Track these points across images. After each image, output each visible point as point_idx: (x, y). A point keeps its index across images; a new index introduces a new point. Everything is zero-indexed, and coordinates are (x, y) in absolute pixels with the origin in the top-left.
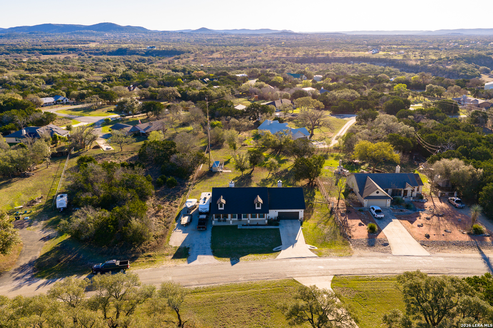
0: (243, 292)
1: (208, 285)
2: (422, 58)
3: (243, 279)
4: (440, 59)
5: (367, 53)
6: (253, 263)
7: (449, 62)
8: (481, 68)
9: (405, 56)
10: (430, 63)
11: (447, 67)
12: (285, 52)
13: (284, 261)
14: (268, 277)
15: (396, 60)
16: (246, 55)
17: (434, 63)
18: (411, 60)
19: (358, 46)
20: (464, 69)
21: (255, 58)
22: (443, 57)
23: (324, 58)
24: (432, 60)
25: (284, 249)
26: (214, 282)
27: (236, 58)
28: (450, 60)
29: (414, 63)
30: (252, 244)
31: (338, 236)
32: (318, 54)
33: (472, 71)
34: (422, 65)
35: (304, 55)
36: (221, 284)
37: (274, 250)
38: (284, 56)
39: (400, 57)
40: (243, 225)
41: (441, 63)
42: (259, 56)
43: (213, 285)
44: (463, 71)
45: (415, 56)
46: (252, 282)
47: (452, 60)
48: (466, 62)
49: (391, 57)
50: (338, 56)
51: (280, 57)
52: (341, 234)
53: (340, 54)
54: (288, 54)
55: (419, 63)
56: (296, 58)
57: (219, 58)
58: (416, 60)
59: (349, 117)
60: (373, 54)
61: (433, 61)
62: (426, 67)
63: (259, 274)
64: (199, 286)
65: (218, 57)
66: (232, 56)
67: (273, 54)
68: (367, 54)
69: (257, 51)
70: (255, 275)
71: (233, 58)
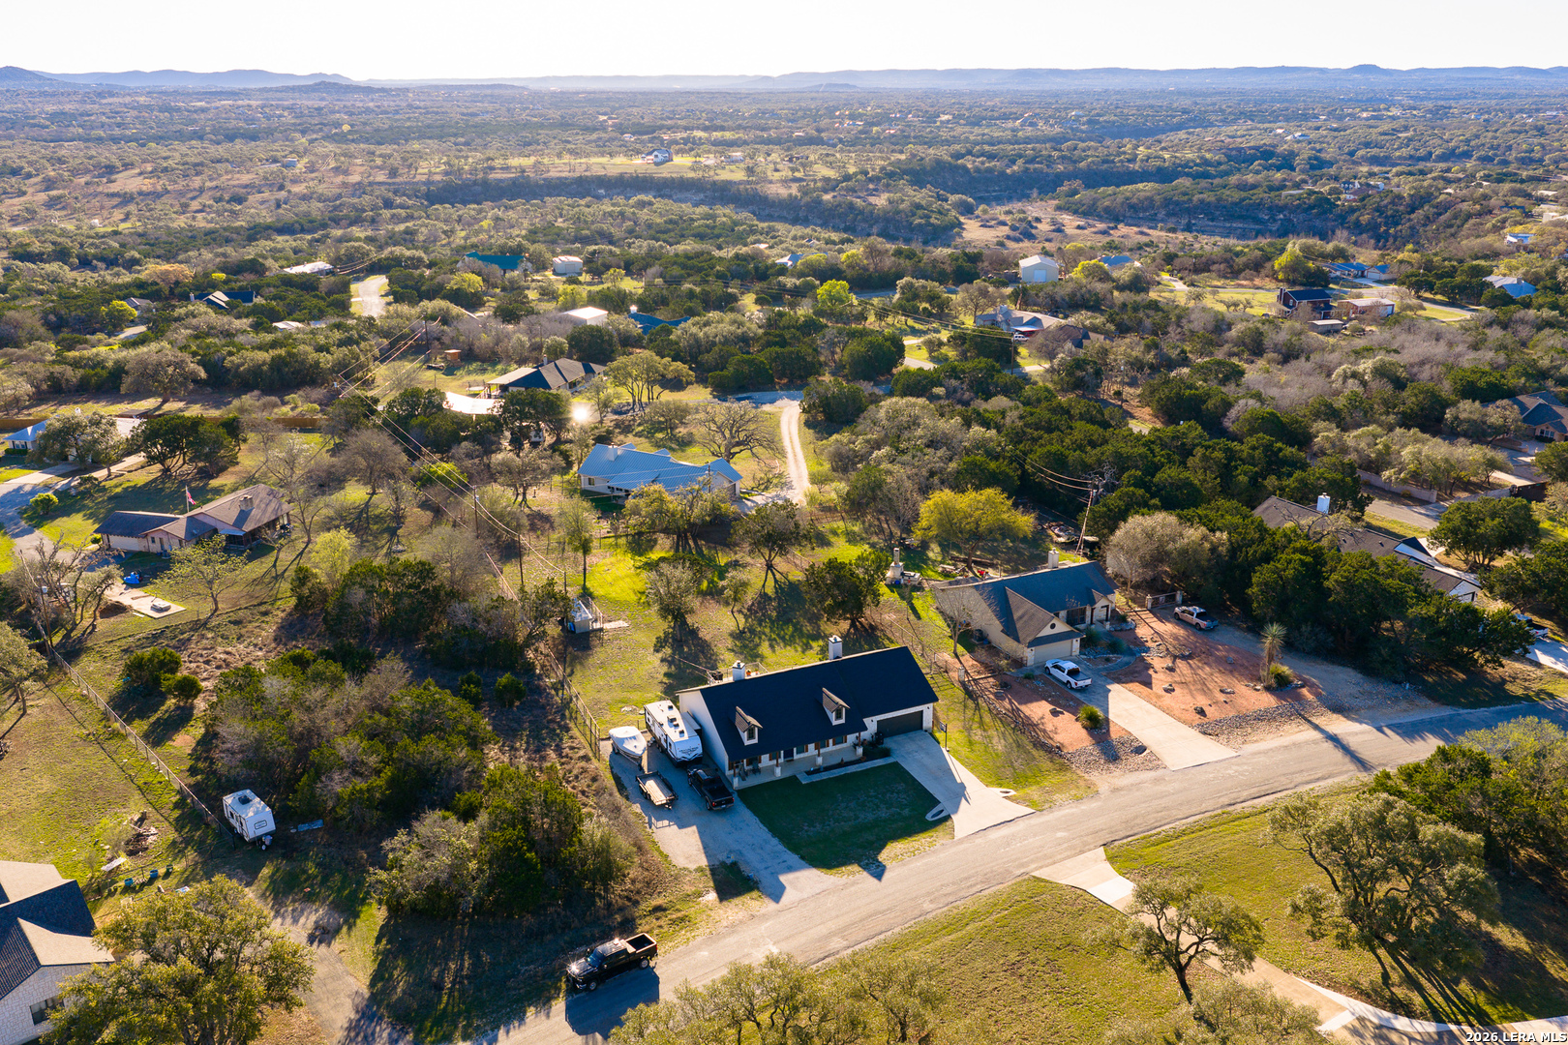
0: (960, 934)
1: (873, 941)
2: (797, 174)
3: (932, 906)
4: (847, 178)
5: (638, 161)
6: (918, 864)
7: (871, 186)
8: (953, 198)
9: (750, 171)
10: (826, 191)
11: (872, 200)
12: (379, 161)
13: (979, 841)
14: (979, 887)
15: (730, 182)
16: (246, 178)
17: (833, 189)
18: (771, 182)
19: (595, 136)
20: (918, 206)
21: (281, 188)
22: (852, 170)
23: (514, 181)
24: (827, 180)
25: (956, 811)
26: (878, 929)
27: (210, 189)
28: (871, 180)
29: (783, 192)
30: (871, 817)
31: (1034, 752)
32: (492, 169)
33: (940, 213)
34: (807, 199)
35: (446, 173)
36: (897, 930)
37: (929, 817)
38: (381, 177)
39: (737, 175)
40: (809, 773)
41: (853, 190)
42: (294, 181)
43: (882, 937)
44: (920, 212)
45: (776, 170)
46: (957, 908)
47: (875, 179)
48: (912, 183)
49: (712, 173)
50: (553, 174)
51: (371, 184)
52: (1035, 746)
53: (560, 166)
54: (393, 173)
55: (794, 190)
56: (424, 183)
57: (148, 194)
58: (785, 182)
59: (772, 402)
60: (657, 164)
61: (829, 185)
62: (818, 202)
63: (954, 883)
64: (857, 948)
65: (144, 188)
66: (197, 182)
67: (337, 170)
68: (638, 164)
69: (275, 161)
70: (949, 890)
71: (201, 190)
